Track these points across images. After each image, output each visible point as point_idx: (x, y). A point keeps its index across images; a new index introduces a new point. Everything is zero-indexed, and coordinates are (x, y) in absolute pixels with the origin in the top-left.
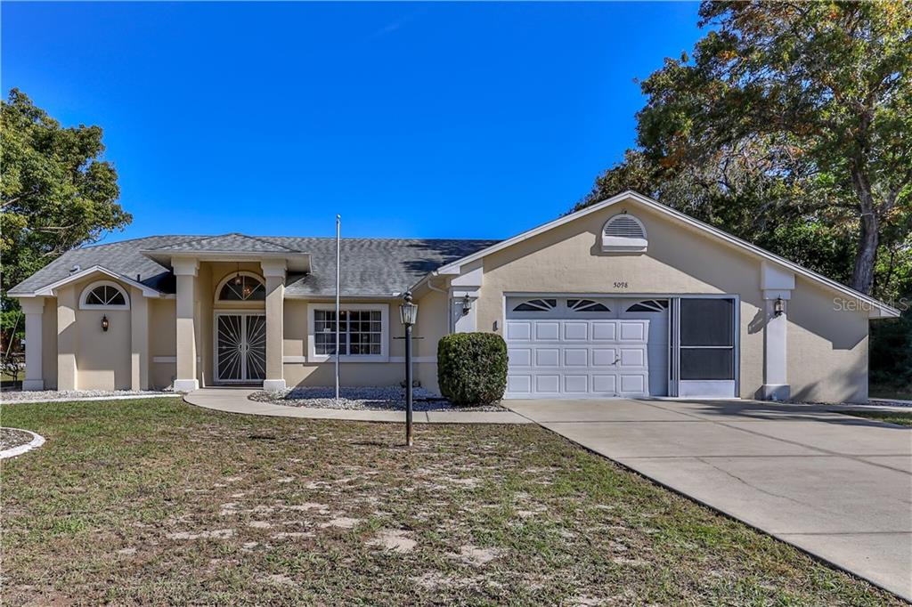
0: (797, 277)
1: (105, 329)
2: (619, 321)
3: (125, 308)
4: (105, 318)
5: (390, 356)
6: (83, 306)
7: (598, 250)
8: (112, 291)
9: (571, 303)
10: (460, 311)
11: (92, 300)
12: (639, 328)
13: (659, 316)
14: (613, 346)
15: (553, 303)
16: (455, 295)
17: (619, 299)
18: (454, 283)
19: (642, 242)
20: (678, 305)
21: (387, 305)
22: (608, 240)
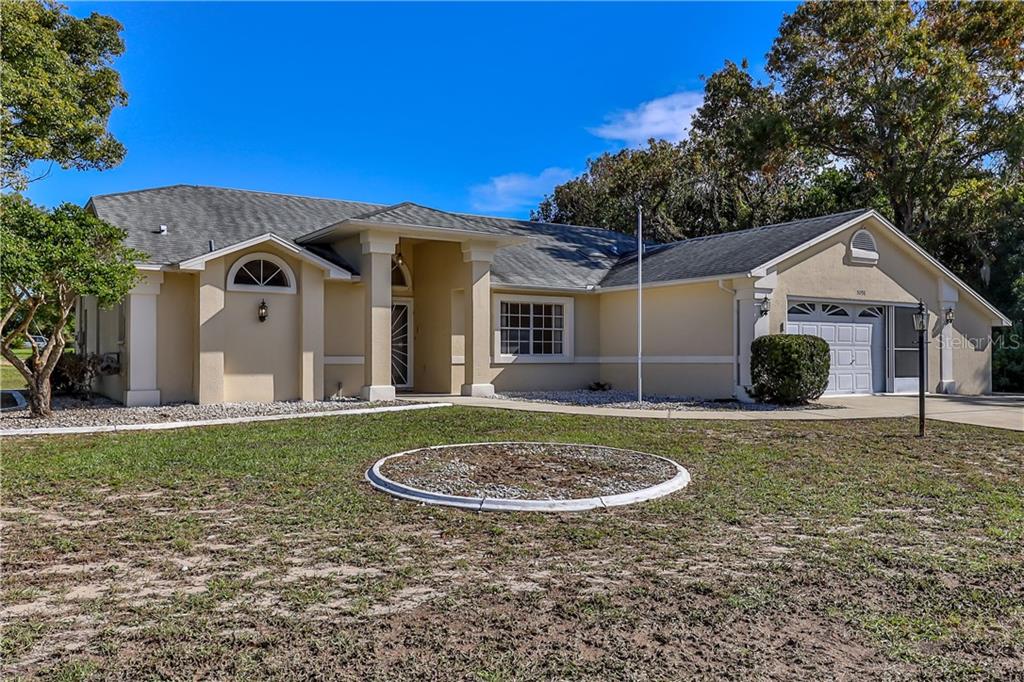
0: (960, 292)
1: (262, 318)
2: (854, 325)
3: (291, 290)
4: (263, 303)
5: (575, 355)
6: (231, 286)
7: (848, 260)
8: (270, 267)
9: (824, 307)
10: (757, 311)
11: (241, 278)
12: (864, 331)
13: (878, 320)
14: (850, 348)
15: (813, 306)
16: (756, 297)
17: (855, 304)
18: (758, 284)
19: (874, 255)
20: (892, 312)
21: (572, 299)
22: (856, 252)
